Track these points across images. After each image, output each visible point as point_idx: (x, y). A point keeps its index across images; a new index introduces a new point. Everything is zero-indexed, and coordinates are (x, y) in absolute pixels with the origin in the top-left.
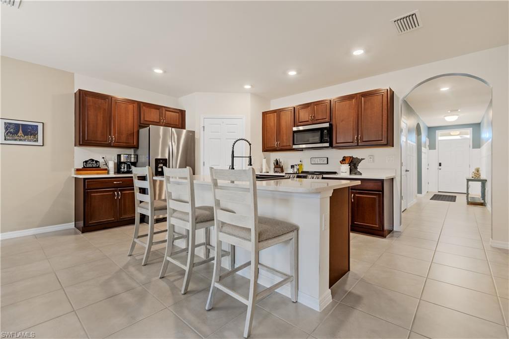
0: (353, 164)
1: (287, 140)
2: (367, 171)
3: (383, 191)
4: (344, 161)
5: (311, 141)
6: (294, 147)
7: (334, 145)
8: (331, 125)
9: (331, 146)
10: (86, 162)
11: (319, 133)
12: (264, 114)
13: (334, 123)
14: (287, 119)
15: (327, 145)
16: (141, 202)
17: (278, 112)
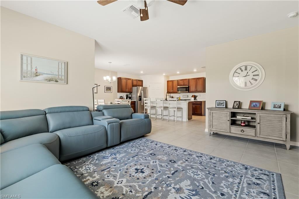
0: (195, 97)
1: (175, 90)
2: (199, 99)
3: (201, 104)
4: (192, 96)
5: (183, 90)
6: (178, 92)
7: (190, 92)
8: (189, 86)
9: (189, 92)
10: (120, 97)
11: (185, 88)
12: (168, 81)
13: (190, 85)
14: (175, 83)
15: (188, 92)
16: (146, 106)
17: (172, 81)
